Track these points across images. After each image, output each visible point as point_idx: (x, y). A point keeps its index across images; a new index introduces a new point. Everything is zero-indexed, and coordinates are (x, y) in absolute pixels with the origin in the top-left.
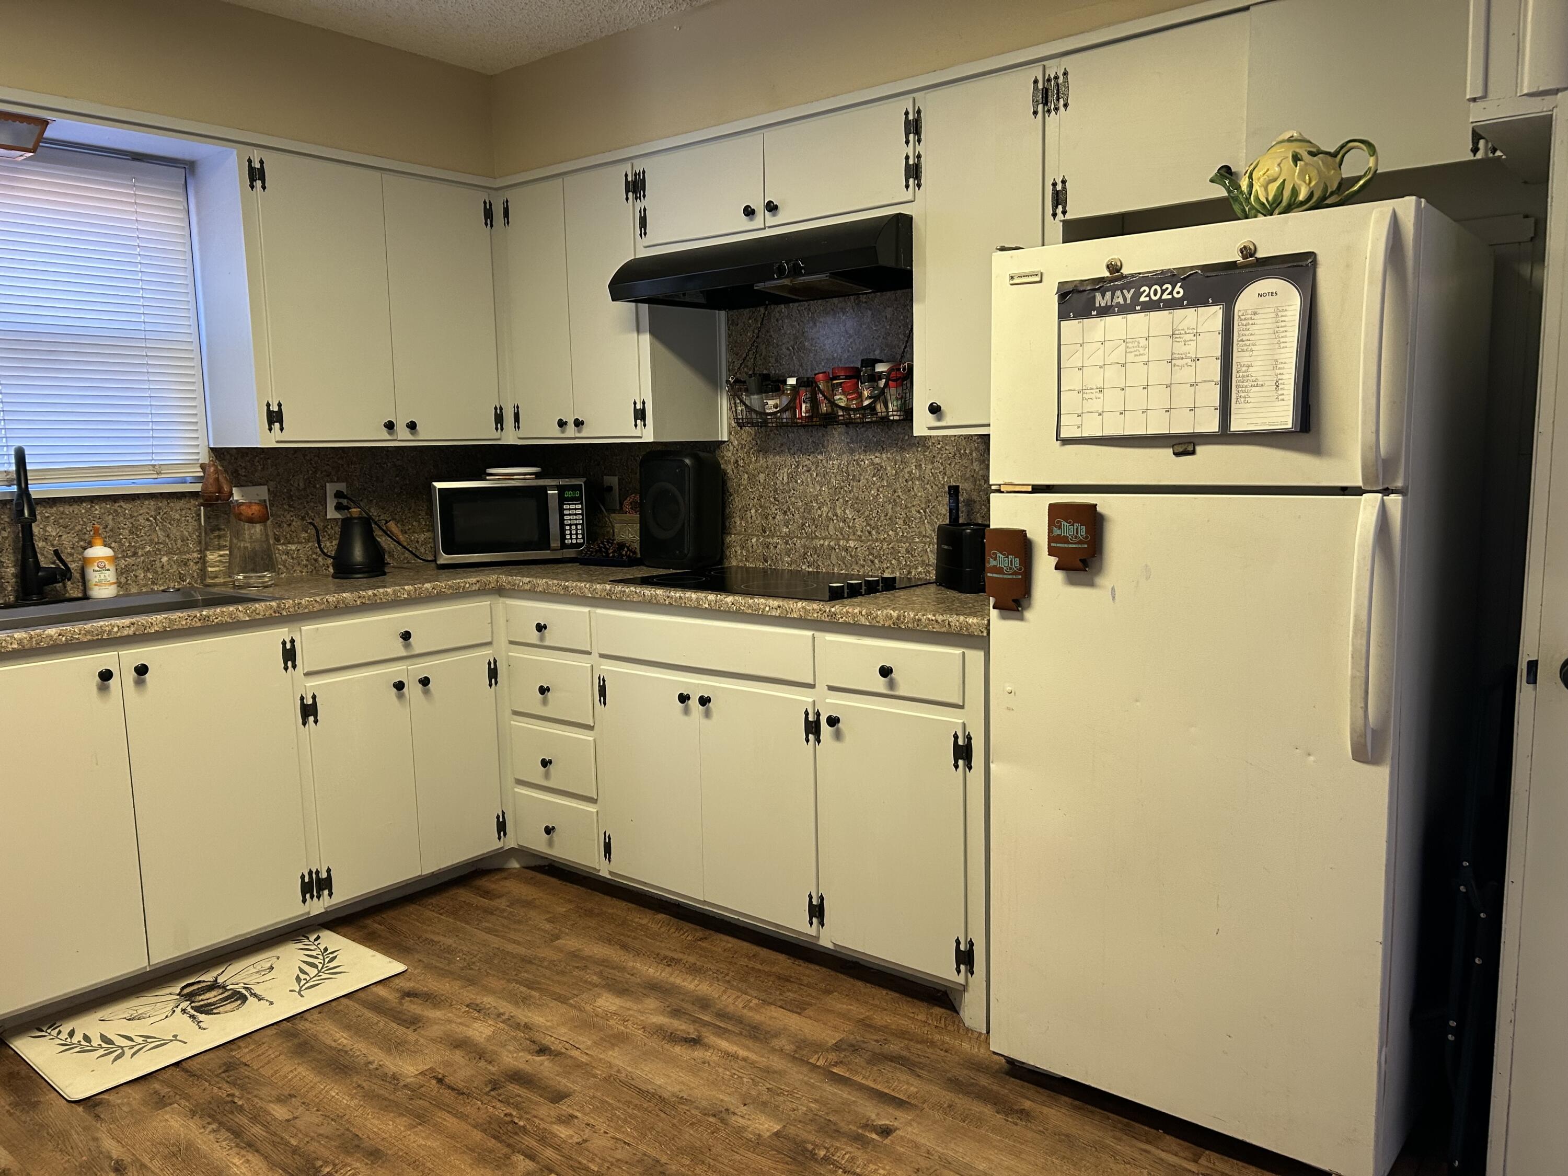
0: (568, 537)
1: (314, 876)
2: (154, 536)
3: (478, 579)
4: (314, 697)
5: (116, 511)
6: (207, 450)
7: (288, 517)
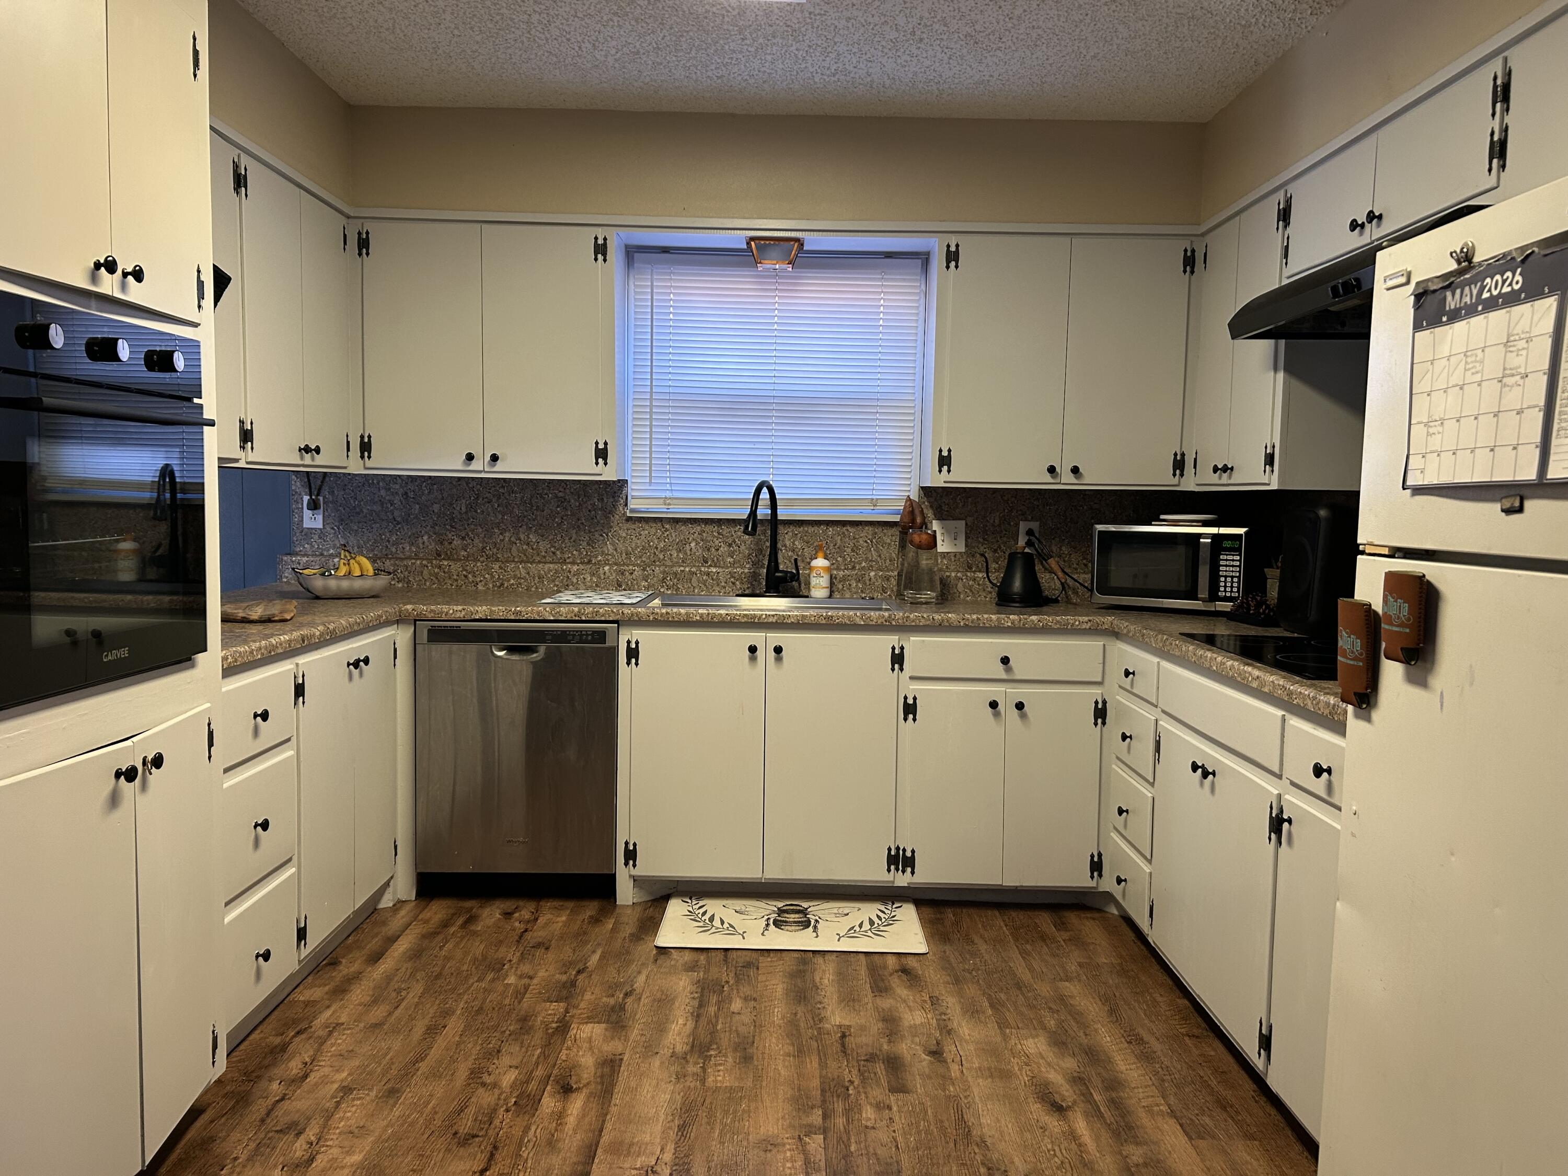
0: (1222, 589)
1: (901, 852)
2: (869, 555)
3: (1090, 618)
4: (915, 699)
5: (843, 533)
6: (917, 488)
7: (982, 548)
